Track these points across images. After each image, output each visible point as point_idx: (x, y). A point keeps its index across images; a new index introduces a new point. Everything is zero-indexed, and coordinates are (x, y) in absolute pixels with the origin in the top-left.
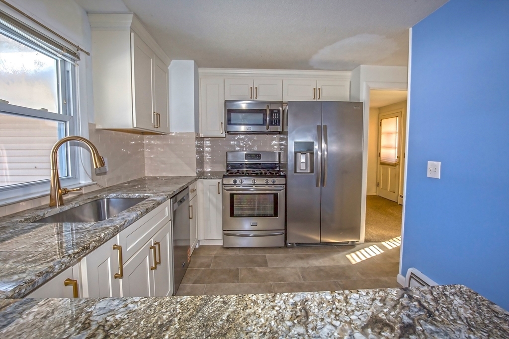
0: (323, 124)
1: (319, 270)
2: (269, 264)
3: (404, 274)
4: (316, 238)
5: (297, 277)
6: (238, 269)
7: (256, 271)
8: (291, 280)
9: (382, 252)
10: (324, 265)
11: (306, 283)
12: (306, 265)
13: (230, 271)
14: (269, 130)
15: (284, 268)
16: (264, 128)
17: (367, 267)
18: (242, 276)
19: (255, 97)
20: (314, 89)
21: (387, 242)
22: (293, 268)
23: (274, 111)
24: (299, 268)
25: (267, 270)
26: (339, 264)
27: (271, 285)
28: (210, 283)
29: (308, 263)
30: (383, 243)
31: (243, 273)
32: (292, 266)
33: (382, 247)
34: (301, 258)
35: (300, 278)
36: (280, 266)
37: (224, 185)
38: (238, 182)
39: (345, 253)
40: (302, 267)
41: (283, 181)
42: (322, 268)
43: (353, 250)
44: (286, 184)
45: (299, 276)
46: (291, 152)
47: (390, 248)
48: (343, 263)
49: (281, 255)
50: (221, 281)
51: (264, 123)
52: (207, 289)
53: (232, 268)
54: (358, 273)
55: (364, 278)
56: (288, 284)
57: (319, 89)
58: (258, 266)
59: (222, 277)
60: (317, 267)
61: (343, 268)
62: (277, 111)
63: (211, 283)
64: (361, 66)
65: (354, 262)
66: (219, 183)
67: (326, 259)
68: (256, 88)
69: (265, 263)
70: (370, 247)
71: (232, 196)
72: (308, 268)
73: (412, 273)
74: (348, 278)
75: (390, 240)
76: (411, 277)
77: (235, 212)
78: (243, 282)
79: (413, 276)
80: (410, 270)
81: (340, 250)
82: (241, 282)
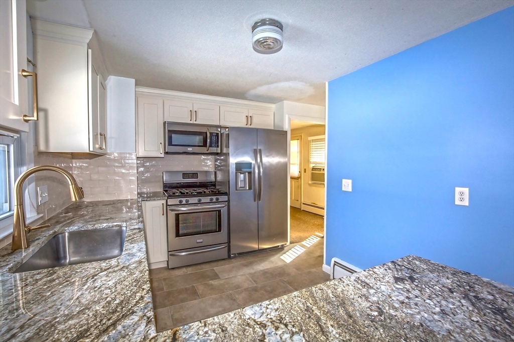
0: (259, 148)
1: (265, 273)
2: (220, 276)
3: (328, 264)
4: (255, 246)
5: (250, 283)
6: (193, 287)
7: (212, 285)
8: (246, 285)
9: (305, 250)
10: (266, 268)
11: (259, 286)
12: (253, 271)
13: (186, 289)
14: (209, 152)
15: (235, 277)
16: (204, 150)
17: (298, 264)
18: (201, 291)
19: (195, 119)
20: (247, 116)
21: (305, 241)
22: (242, 275)
23: (214, 134)
24: (248, 274)
25: (222, 282)
26: (277, 265)
27: (231, 294)
28: (172, 304)
29: (253, 269)
30: (303, 243)
31: (200, 289)
32: (241, 274)
33: (303, 246)
34: (246, 266)
35: (252, 283)
36: (231, 276)
37: (169, 205)
38: (184, 202)
39: (278, 255)
40: (250, 273)
41: (225, 198)
42: (266, 271)
43: (283, 252)
44: (229, 201)
45: (251, 281)
46: (232, 172)
47: (309, 246)
48: (280, 264)
49: (227, 266)
50: (182, 301)
51: (205, 145)
52: (172, 312)
53: (188, 286)
54: (294, 269)
55: (300, 272)
56: (245, 289)
57: (251, 117)
58: (212, 280)
59: (181, 296)
60: (262, 270)
61: (281, 268)
62: (215, 134)
63: (174, 305)
64: (284, 101)
65: (288, 262)
66: (163, 204)
67: (266, 263)
68: (196, 111)
69: (216, 276)
70: (295, 247)
71: (177, 216)
72: (255, 273)
73: (335, 262)
74: (289, 275)
75: (307, 240)
76: (335, 265)
77: (181, 232)
78: (204, 297)
79: (336, 263)
80: (333, 260)
81: (274, 253)
82: (203, 297)
